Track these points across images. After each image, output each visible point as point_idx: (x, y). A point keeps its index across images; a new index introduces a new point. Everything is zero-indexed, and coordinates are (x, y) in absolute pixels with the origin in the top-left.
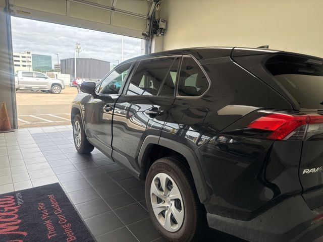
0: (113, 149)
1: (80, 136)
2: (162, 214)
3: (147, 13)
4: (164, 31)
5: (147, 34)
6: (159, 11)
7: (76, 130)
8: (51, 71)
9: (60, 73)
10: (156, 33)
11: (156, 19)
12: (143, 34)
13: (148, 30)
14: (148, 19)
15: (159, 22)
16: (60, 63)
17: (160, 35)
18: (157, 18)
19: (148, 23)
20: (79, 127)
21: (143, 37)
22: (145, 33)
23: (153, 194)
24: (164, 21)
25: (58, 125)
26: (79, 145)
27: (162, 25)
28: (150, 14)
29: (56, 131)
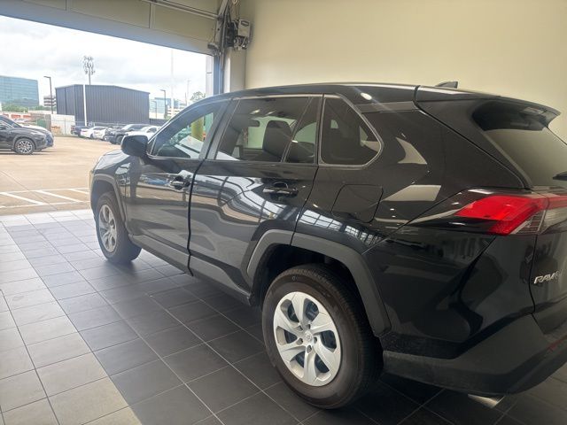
0: (191, 254)
1: (113, 232)
2: (299, 359)
3: (216, 9)
4: (246, 42)
5: (216, 46)
6: (238, 6)
7: (104, 222)
8: (37, 109)
9: (55, 112)
10: (232, 45)
11: (232, 19)
12: (210, 47)
13: (217, 40)
14: (218, 19)
15: (237, 24)
16: (54, 94)
17: (240, 49)
18: (233, 17)
19: (218, 26)
20: (111, 217)
21: (209, 51)
22: (214, 44)
23: (279, 328)
24: (246, 24)
25: (57, 209)
26: (111, 248)
27: (243, 31)
28: (221, 11)
29: (53, 221)
